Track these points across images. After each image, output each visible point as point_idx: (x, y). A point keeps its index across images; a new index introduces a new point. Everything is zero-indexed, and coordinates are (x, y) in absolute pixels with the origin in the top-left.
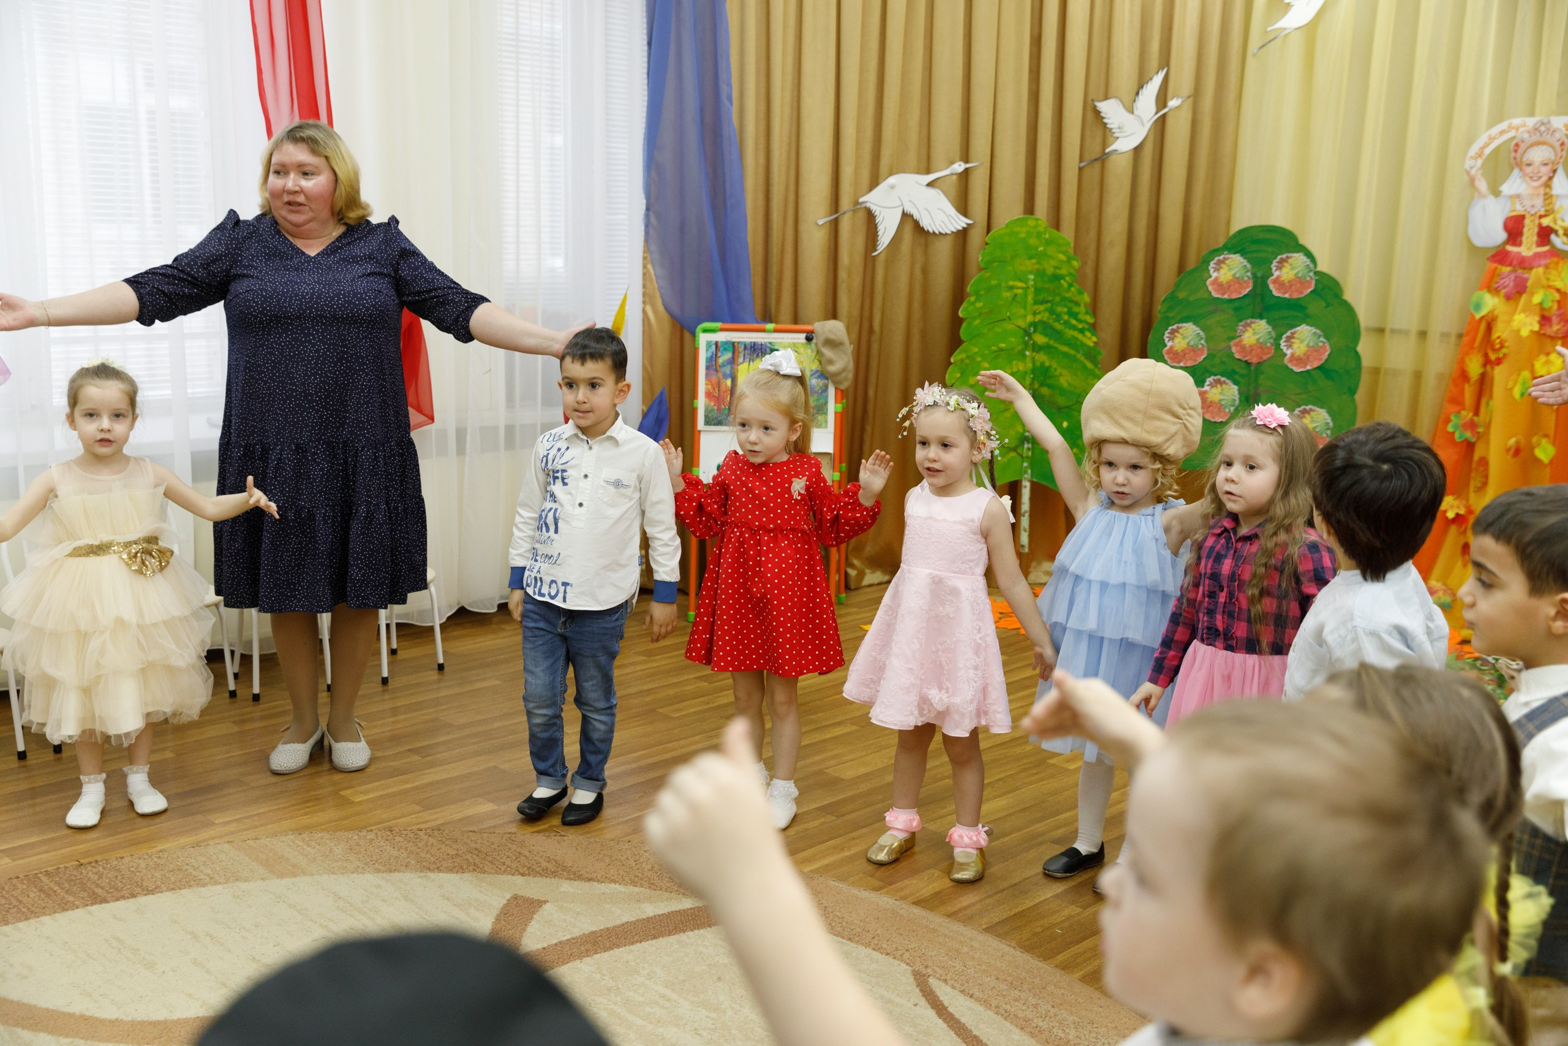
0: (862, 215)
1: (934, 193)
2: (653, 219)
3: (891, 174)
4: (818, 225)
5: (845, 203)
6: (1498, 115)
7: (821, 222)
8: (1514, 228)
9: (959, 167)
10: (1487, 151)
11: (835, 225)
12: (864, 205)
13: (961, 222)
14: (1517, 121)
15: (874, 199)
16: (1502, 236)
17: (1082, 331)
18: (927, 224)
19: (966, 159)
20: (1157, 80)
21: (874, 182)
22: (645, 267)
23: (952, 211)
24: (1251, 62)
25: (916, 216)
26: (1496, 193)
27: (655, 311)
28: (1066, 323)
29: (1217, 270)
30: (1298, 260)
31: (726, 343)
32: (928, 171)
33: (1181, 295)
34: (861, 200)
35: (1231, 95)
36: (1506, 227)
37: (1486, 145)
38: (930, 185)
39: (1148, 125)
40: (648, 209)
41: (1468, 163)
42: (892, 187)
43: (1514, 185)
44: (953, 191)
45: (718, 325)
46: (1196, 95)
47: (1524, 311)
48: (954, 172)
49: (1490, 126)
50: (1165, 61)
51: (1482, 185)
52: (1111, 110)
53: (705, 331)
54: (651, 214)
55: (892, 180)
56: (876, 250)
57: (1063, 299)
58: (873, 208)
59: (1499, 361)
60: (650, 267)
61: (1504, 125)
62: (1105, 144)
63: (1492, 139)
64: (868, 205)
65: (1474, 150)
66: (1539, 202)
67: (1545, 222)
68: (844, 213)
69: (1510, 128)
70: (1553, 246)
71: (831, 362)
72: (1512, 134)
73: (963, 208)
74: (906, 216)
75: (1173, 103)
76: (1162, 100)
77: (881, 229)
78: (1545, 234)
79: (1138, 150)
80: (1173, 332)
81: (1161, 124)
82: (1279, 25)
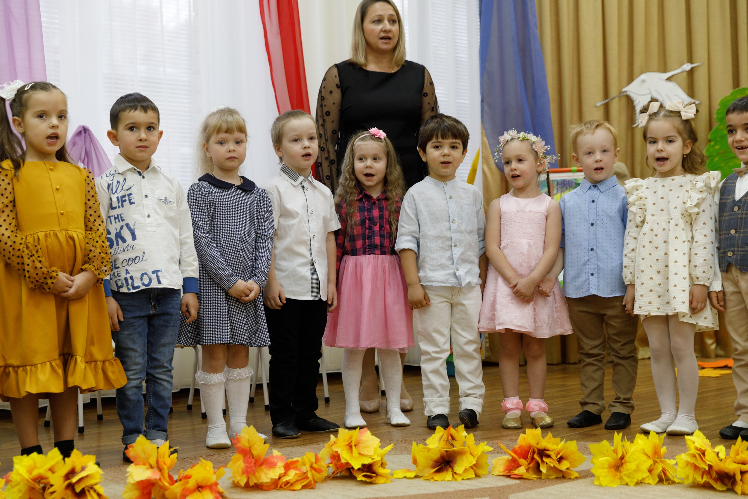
1: (671, 84)
2: (486, 108)
3: (642, 73)
4: (596, 106)
5: (613, 92)
7: (599, 104)
9: (687, 67)
11: (607, 107)
12: (625, 93)
15: (632, 89)
21: (631, 79)
22: (482, 139)
23: (685, 96)
27: (490, 168)
34: (624, 90)
38: (669, 79)
40: (482, 101)
42: (643, 81)
44: (684, 84)
48: (684, 70)
54: (485, 104)
55: (643, 77)
56: (635, 123)
58: (632, 95)
60: (485, 139)
64: (628, 93)
68: (613, 98)
77: (637, 108)
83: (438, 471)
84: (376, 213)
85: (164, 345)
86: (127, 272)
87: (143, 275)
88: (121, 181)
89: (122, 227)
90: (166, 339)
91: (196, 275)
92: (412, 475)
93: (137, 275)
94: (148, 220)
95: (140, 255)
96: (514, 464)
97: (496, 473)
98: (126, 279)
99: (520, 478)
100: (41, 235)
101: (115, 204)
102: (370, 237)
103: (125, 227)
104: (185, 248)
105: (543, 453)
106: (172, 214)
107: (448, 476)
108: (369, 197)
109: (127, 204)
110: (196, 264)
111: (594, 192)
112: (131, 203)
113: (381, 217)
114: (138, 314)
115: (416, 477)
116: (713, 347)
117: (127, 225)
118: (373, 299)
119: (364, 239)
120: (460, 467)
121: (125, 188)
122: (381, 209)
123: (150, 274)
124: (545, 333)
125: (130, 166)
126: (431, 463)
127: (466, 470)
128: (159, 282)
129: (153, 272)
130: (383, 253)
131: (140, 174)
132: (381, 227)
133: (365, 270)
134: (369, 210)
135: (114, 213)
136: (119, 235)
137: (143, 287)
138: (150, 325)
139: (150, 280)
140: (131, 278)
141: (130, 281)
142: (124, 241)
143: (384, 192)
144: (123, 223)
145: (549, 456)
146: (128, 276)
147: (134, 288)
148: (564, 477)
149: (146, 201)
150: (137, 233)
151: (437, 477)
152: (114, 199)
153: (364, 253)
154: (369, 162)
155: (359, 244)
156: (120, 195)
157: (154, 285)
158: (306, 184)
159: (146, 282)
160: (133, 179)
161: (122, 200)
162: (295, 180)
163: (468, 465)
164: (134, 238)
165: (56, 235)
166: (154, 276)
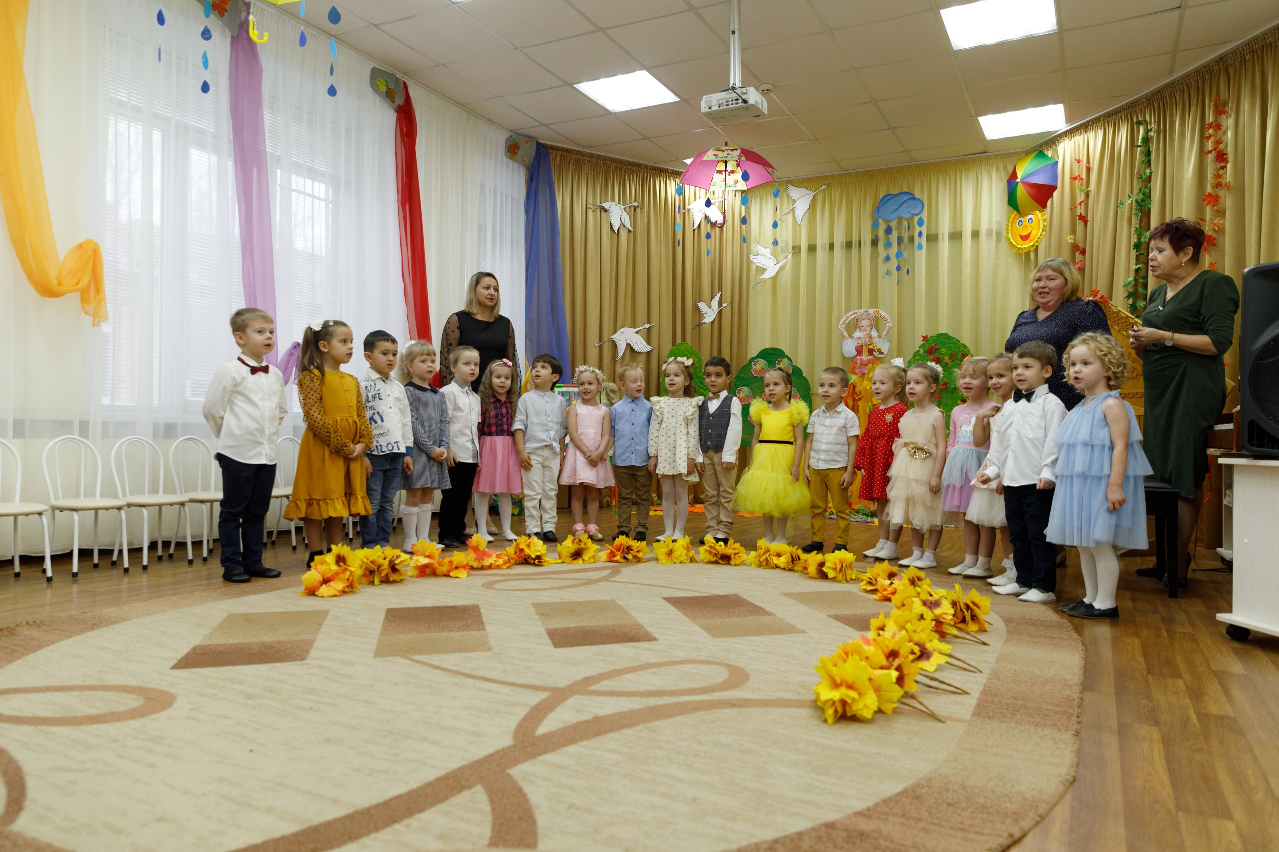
0: (610, 343)
1: (637, 336)
5: (605, 338)
6: (848, 310)
7: (596, 345)
8: (859, 351)
9: (648, 326)
10: (847, 322)
11: (600, 347)
12: (612, 340)
13: (649, 348)
14: (856, 311)
15: (616, 337)
16: (856, 353)
17: (705, 390)
18: (635, 348)
19: (649, 323)
20: (719, 296)
23: (645, 344)
24: (752, 292)
25: (632, 345)
26: (852, 338)
28: (699, 386)
29: (755, 365)
30: (786, 361)
31: (566, 392)
32: (634, 328)
33: (742, 376)
34: (611, 337)
35: (744, 304)
36: (857, 350)
37: (846, 320)
38: (636, 333)
39: (716, 313)
41: (840, 327)
42: (622, 333)
43: (857, 334)
44: (646, 336)
45: (562, 385)
46: (732, 303)
47: (867, 380)
48: (645, 328)
49: (846, 313)
50: (720, 289)
51: (846, 334)
52: (702, 306)
53: (557, 387)
55: (622, 330)
56: (617, 358)
57: (698, 377)
58: (616, 341)
59: (860, 399)
61: (852, 313)
62: (700, 320)
63: (848, 318)
64: (614, 339)
65: (842, 322)
66: (867, 340)
67: (871, 347)
68: (604, 341)
69: (854, 313)
70: (874, 356)
71: (613, 399)
72: (855, 316)
73: (649, 342)
74: (628, 345)
75: (725, 305)
76: (720, 304)
77: (619, 349)
78: (871, 352)
79: (713, 322)
80: (739, 390)
81: (720, 313)
82: (763, 276)
83: (574, 559)
84: (504, 411)
85: (392, 489)
86: (377, 442)
87: (388, 444)
88: (373, 385)
89: (374, 414)
90: (394, 485)
91: (411, 445)
92: (560, 561)
93: (384, 444)
94: (390, 410)
95: (386, 431)
96: (612, 554)
97: (602, 560)
98: (377, 446)
99: (617, 562)
100: (338, 419)
101: (370, 400)
102: (501, 425)
103: (376, 414)
104: (406, 428)
105: (629, 548)
106: (401, 407)
107: (580, 561)
108: (498, 400)
109: (377, 399)
110: (412, 438)
111: (632, 405)
112: (380, 399)
113: (507, 413)
114: (381, 468)
115: (562, 562)
116: (656, 498)
117: (378, 413)
118: (502, 463)
119: (497, 426)
120: (586, 556)
121: (376, 389)
122: (507, 409)
123: (393, 443)
124: (601, 485)
125: (378, 376)
126: (569, 555)
127: (589, 558)
128: (399, 449)
129: (395, 443)
130: (508, 435)
131: (384, 381)
132: (507, 419)
133: (497, 445)
134: (500, 409)
135: (369, 405)
136: (372, 419)
137: (388, 452)
138: (385, 475)
139: (393, 447)
140: (380, 445)
141: (379, 448)
142: (376, 422)
143: (507, 398)
144: (375, 411)
145: (631, 550)
146: (378, 444)
147: (382, 452)
148: (639, 561)
149: (388, 399)
150: (384, 418)
151: (574, 562)
152: (370, 396)
153: (497, 434)
154: (503, 380)
155: (494, 429)
156: (373, 394)
157: (396, 450)
158: (468, 392)
159: (390, 449)
160: (380, 384)
161: (374, 397)
162: (463, 388)
163: (590, 555)
164: (382, 421)
165: (347, 420)
166: (395, 445)
